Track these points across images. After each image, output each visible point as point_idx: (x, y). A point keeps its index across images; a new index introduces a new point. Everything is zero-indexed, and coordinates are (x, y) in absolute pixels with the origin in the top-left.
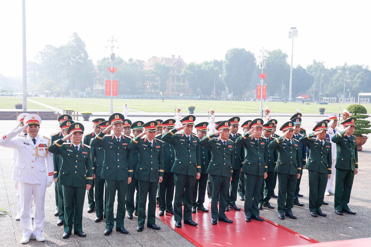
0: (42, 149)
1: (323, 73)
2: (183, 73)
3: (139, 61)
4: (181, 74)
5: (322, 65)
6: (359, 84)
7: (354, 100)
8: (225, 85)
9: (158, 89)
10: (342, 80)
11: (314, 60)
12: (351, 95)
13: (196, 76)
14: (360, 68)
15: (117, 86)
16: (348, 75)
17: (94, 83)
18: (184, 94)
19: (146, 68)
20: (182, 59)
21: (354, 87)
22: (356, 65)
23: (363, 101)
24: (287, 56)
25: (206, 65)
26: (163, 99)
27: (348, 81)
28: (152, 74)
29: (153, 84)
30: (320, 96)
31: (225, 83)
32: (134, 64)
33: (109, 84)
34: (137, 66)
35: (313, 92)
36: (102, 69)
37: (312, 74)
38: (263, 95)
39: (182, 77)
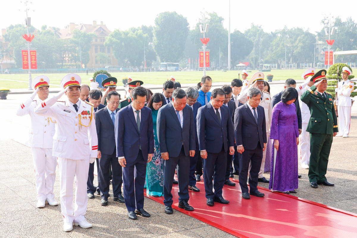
0: (86, 117)
1: (262, 38)
2: (107, 41)
3: (54, 28)
4: (106, 43)
5: (261, 29)
6: (300, 48)
7: (296, 66)
8: (156, 54)
9: (79, 61)
10: (283, 45)
11: (252, 24)
12: (292, 61)
13: (123, 44)
14: (300, 30)
15: (35, 58)
16: (289, 38)
17: (1, 56)
18: (110, 66)
19: (63, 37)
20: (105, 25)
21: (295, 52)
22: (296, 28)
23: (305, 66)
24: (223, 19)
25: (134, 31)
26: (87, 73)
27: (288, 45)
28: (70, 43)
29: (72, 55)
30: (260, 63)
31: (156, 52)
32: (49, 32)
33: (26, 55)
34: (52, 34)
35: (252, 59)
36: (10, 38)
37: (251, 38)
38: (206, 62)
39: (107, 47)
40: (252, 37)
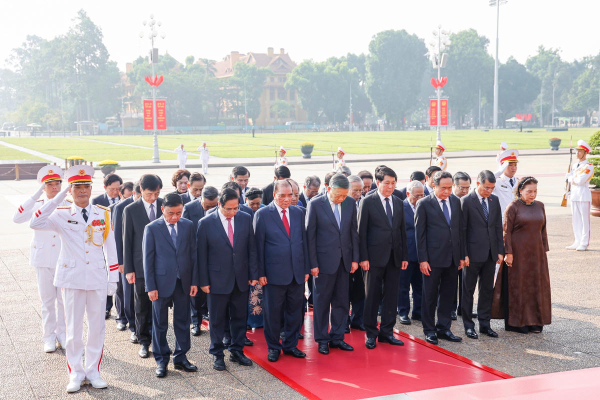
1: (557, 72)
2: (289, 81)
3: (206, 61)
4: (288, 84)
5: (557, 56)
8: (371, 101)
9: (245, 113)
10: (596, 83)
11: (540, 48)
13: (315, 86)
15: (164, 112)
17: (123, 106)
18: (294, 122)
19: (220, 75)
20: (287, 54)
24: (488, 41)
25: (334, 65)
26: (254, 133)
28: (231, 84)
29: (234, 106)
30: (553, 116)
31: (370, 97)
32: (197, 67)
33: (150, 107)
34: (202, 71)
35: (538, 109)
36: (137, 79)
37: (537, 73)
38: (441, 117)
39: (289, 90)
40: (539, 71)
